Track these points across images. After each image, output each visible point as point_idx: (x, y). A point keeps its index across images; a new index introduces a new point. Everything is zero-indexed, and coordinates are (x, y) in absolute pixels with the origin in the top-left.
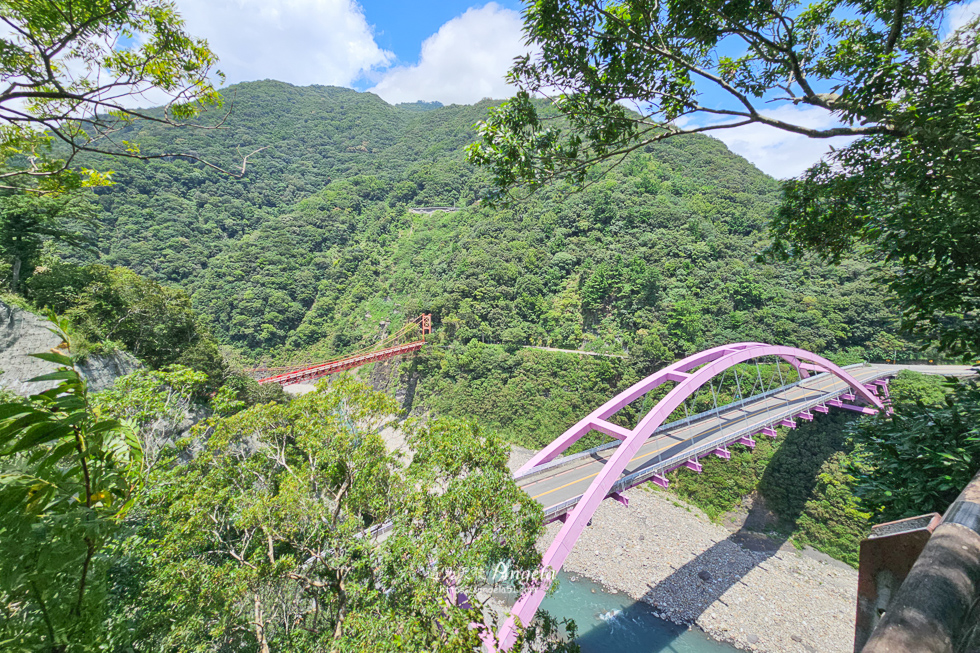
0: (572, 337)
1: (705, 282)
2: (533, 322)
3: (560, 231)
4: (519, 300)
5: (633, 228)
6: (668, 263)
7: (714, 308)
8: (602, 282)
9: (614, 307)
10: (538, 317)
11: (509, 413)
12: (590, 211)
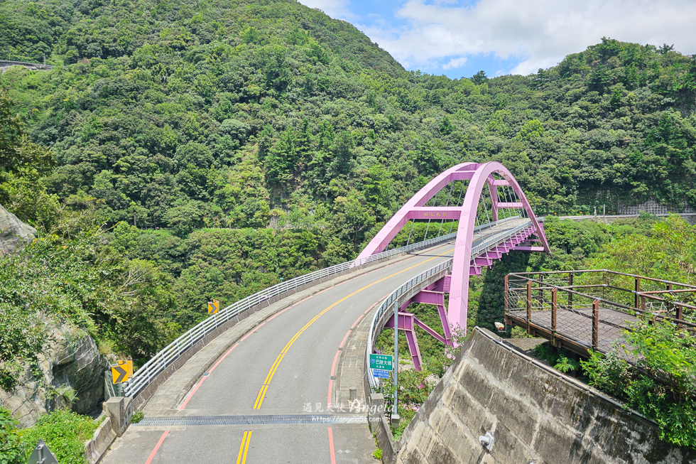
0: (258, 214)
1: (390, 151)
2: (204, 199)
3: (224, 96)
4: (182, 172)
5: (312, 95)
6: (354, 132)
7: (403, 174)
8: (289, 148)
9: (304, 178)
10: (211, 193)
11: (188, 312)
12: (259, 74)
